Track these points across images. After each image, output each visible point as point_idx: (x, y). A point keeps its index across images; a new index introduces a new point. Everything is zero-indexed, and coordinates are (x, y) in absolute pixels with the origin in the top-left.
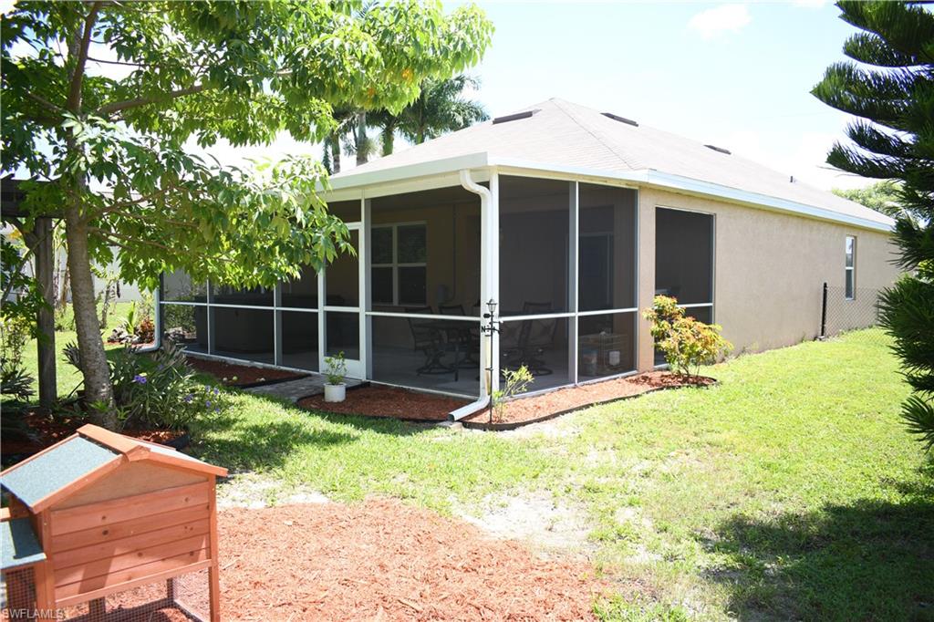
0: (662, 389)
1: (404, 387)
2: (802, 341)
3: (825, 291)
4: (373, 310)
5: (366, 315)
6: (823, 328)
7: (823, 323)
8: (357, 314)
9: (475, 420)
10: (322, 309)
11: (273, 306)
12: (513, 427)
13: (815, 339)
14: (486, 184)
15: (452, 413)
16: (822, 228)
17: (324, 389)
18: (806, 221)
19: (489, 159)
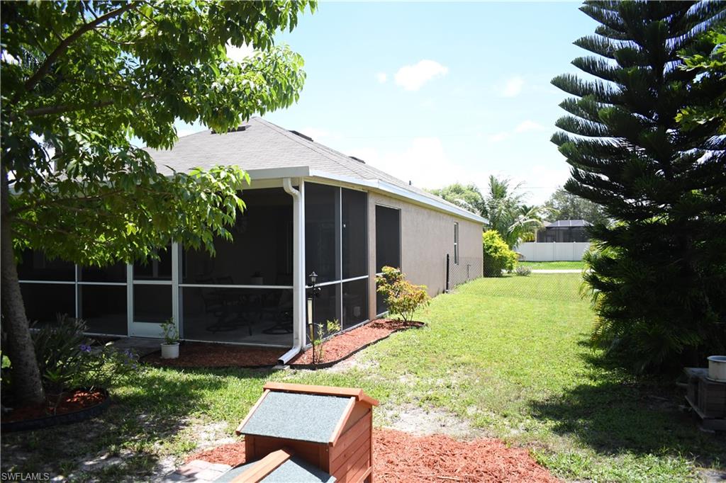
0: (396, 331)
1: (219, 342)
2: (438, 294)
3: (448, 260)
4: (183, 283)
5: (179, 287)
6: (447, 284)
7: (447, 281)
8: (170, 286)
9: (297, 362)
10: (130, 282)
11: (75, 281)
12: (330, 365)
13: (443, 293)
14: (297, 188)
15: (280, 359)
16: (445, 217)
17: (161, 348)
18: (438, 213)
19: (310, 171)
